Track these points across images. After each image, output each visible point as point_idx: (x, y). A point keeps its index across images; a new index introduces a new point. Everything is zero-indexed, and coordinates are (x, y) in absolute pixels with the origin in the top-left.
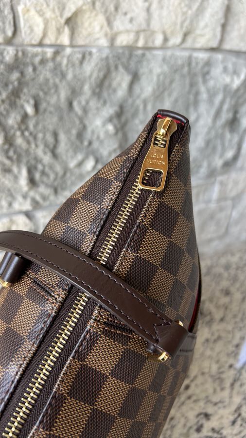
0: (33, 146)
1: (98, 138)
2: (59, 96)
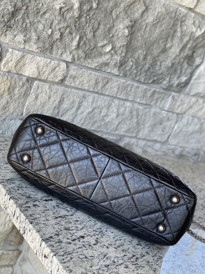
0: (88, 25)
1: (118, 35)
2: (109, 3)
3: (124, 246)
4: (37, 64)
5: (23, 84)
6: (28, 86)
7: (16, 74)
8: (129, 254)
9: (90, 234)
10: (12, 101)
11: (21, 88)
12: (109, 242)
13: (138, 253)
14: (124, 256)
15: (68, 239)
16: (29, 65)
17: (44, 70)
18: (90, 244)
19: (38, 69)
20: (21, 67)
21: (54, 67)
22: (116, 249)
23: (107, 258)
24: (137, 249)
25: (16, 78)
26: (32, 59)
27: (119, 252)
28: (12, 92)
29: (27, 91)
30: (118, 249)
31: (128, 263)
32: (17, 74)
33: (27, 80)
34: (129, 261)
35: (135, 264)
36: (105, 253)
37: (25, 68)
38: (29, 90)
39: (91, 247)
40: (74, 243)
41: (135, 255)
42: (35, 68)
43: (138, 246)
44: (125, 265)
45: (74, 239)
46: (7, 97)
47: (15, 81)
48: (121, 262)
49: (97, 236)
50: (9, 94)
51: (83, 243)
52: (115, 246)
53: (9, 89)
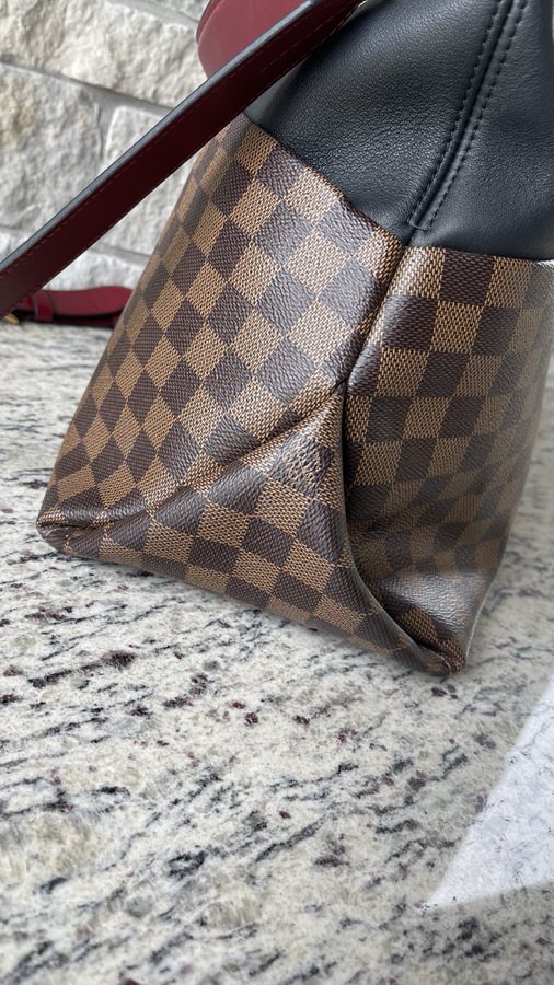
3: (356, 708)
4: (107, 31)
5: (67, 110)
6: (91, 119)
7: (34, 69)
8: (376, 752)
9: (180, 639)
10: (40, 175)
11: (63, 127)
12: (273, 688)
13: (429, 747)
14: (343, 768)
15: (12, 672)
16: (78, 36)
17: (138, 57)
18: (146, 703)
19: (112, 50)
20: (51, 44)
21: (173, 51)
22: (300, 729)
23: (217, 799)
24: (430, 716)
25: (38, 83)
26: (84, 11)
27: (312, 746)
28: (32, 140)
29: (89, 142)
30: (321, 724)
31: (354, 821)
32: (42, 70)
33: (83, 98)
34: (363, 803)
35: (399, 827)
36: (216, 761)
37: (67, 48)
38: (98, 137)
39: (140, 721)
40: (39, 699)
41: (410, 762)
42: (100, 47)
43: (438, 700)
44: (329, 839)
45: (53, 670)
46: (16, 158)
47: (34, 96)
48: (303, 815)
49: (220, 651)
50: (24, 147)
51: (104, 700)
52: (304, 711)
53: (17, 125)
